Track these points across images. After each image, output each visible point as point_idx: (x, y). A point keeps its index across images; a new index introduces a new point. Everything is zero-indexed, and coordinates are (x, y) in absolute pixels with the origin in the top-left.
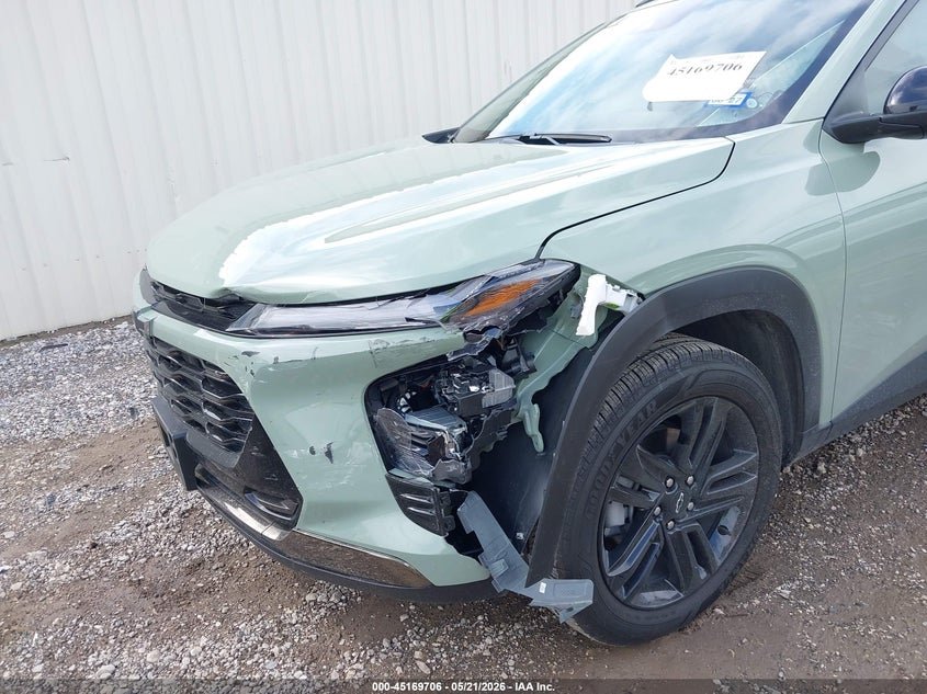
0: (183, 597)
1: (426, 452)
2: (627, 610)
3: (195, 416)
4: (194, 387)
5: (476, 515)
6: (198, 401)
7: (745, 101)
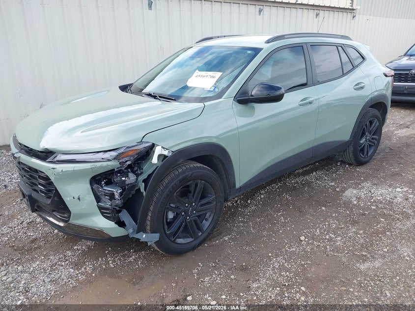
0: (30, 250)
1: (108, 198)
2: (174, 244)
3: (35, 187)
4: (35, 178)
5: (125, 216)
6: (37, 183)
7: (214, 89)
